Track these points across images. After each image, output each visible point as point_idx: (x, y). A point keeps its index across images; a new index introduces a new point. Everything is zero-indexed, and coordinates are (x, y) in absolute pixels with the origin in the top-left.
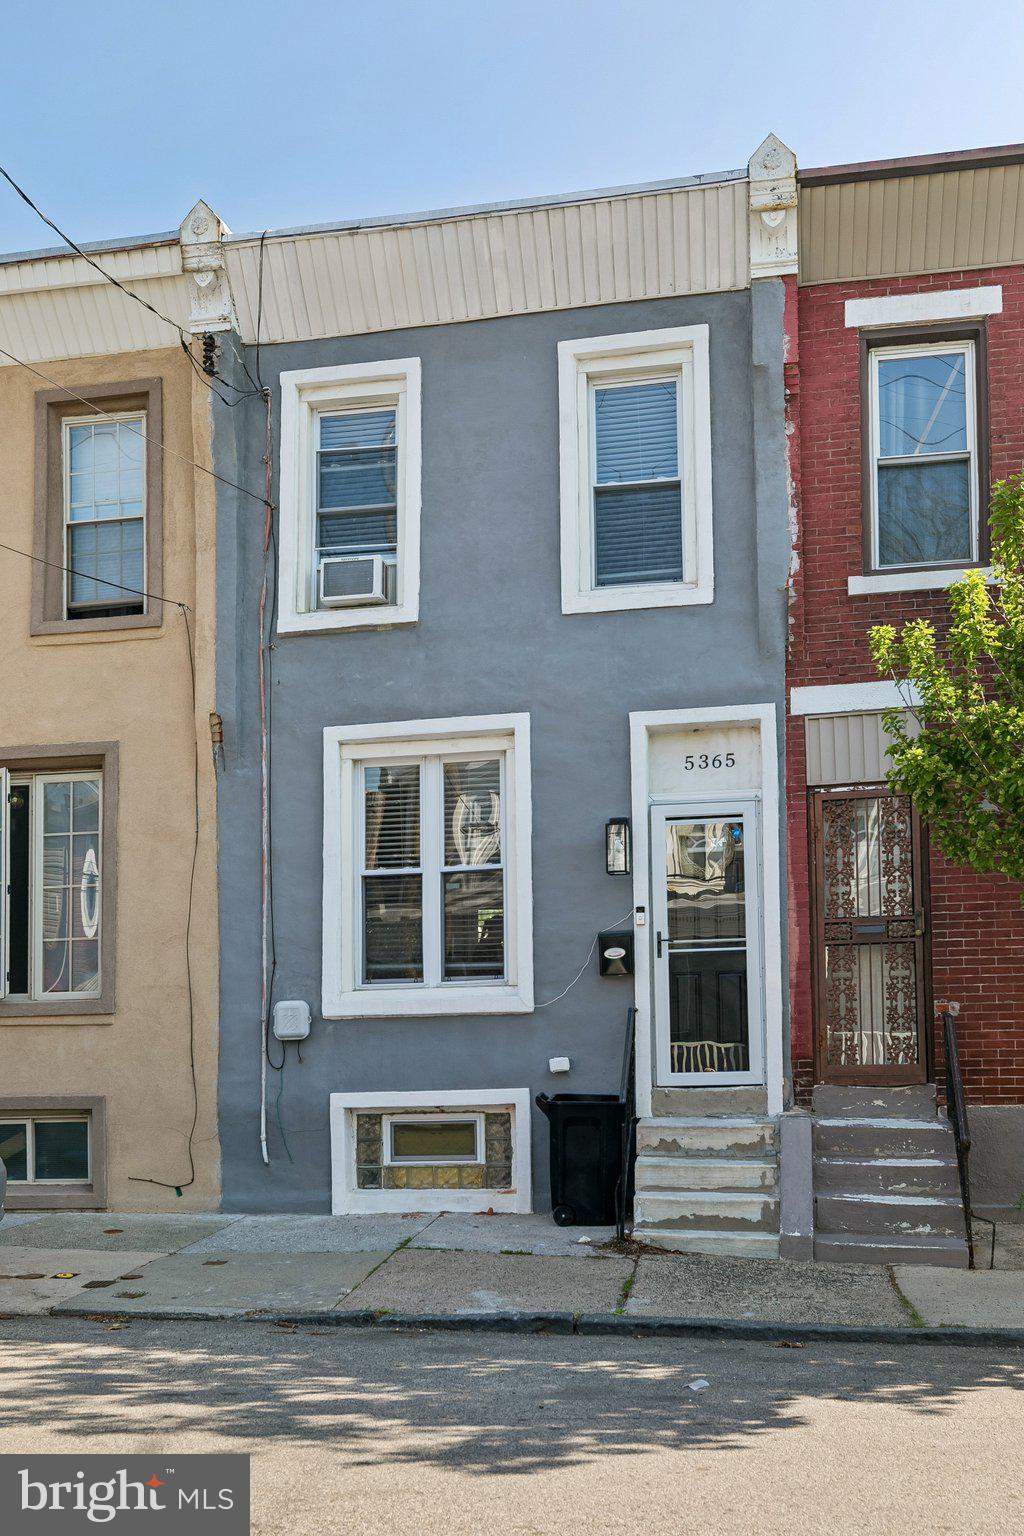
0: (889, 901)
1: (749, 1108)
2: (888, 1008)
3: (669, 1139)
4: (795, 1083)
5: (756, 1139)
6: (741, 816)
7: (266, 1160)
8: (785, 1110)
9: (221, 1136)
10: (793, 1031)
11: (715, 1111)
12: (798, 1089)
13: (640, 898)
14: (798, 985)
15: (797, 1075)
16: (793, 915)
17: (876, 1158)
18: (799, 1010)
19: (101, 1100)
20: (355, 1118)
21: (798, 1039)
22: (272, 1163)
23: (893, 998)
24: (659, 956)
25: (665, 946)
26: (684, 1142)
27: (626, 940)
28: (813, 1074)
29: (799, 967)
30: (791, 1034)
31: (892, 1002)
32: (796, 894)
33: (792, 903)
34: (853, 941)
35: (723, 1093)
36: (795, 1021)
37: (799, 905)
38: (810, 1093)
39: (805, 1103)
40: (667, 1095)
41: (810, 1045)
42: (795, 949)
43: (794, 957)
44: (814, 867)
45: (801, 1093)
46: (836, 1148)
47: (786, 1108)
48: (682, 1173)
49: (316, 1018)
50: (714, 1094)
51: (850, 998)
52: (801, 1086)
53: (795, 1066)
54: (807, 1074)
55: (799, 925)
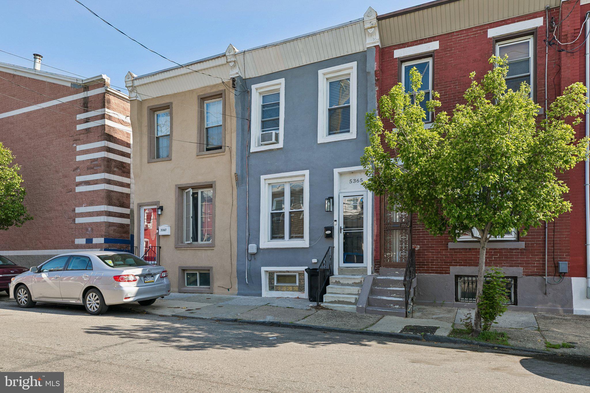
0: (401, 218)
1: (362, 273)
2: (400, 247)
3: (338, 281)
4: (375, 267)
5: (359, 281)
6: (363, 195)
7: (247, 283)
9: (237, 276)
11: (354, 274)
12: (376, 268)
13: (336, 217)
14: (376, 241)
15: (375, 265)
16: (375, 221)
17: (390, 287)
18: (376, 247)
19: (212, 268)
20: (268, 273)
21: (376, 255)
22: (249, 284)
23: (402, 244)
24: (341, 233)
25: (342, 230)
26: (341, 281)
27: (331, 229)
28: (380, 264)
29: (377, 236)
30: (374, 253)
32: (376, 216)
33: (375, 218)
34: (391, 229)
35: (356, 269)
36: (375, 250)
37: (377, 219)
38: (379, 269)
39: (378, 272)
40: (342, 269)
41: (379, 257)
42: (376, 231)
43: (375, 233)
44: (381, 209)
45: (377, 270)
46: (380, 284)
47: (372, 273)
48: (339, 289)
49: (258, 248)
50: (354, 269)
51: (390, 244)
52: (377, 267)
53: (375, 262)
54: (378, 264)
55: (377, 225)
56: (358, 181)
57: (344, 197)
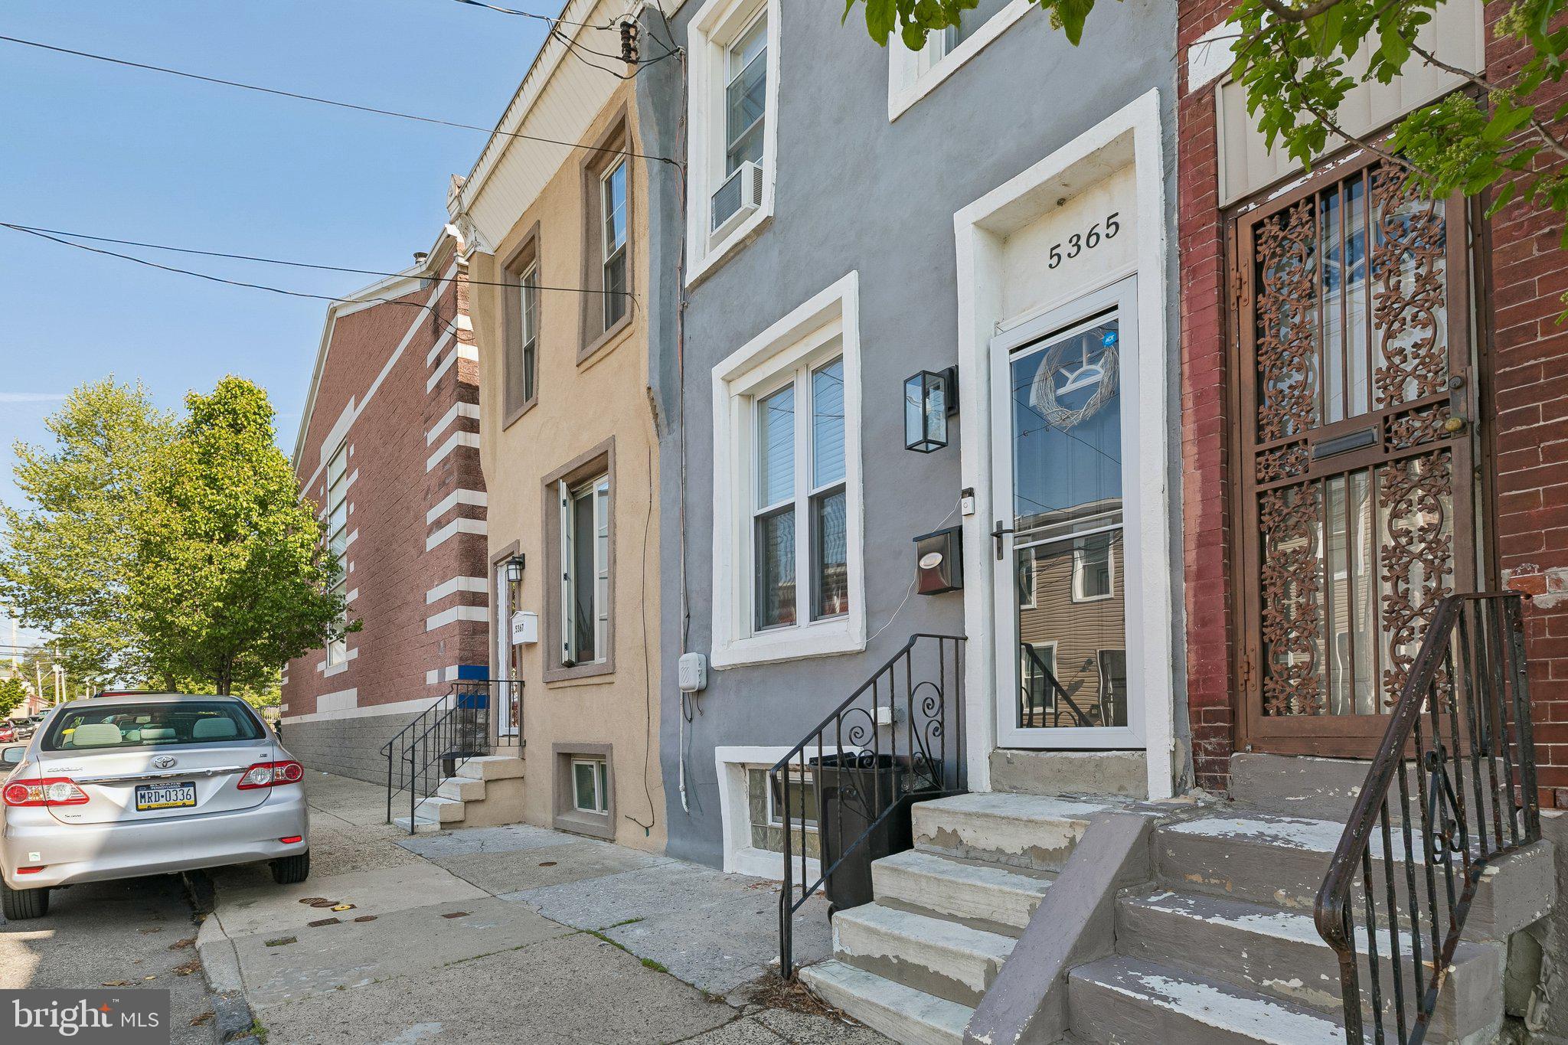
0: (1389, 379)
1: (1121, 788)
2: (1385, 599)
3: (949, 830)
4: (1196, 749)
5: (1064, 843)
6: (1115, 308)
7: (686, 809)
8: (1175, 794)
9: (664, 782)
10: (1192, 656)
11: (1070, 788)
12: (1202, 758)
13: (971, 474)
14: (1200, 574)
15: (1201, 734)
16: (1192, 450)
18: (1202, 619)
19: (610, 747)
20: (748, 772)
21: (1201, 669)
22: (692, 813)
23: (1400, 576)
24: (1000, 557)
25: (1008, 540)
26: (967, 835)
27: (952, 540)
28: (1232, 733)
29: (1203, 542)
30: (1189, 658)
31: (1395, 586)
32: (1197, 412)
33: (1189, 430)
34: (1311, 476)
35: (1083, 760)
36: (1195, 638)
37: (1202, 431)
38: (1224, 766)
39: (1216, 784)
40: (1009, 761)
41: (1223, 681)
42: (1195, 510)
43: (1192, 526)
44: (1234, 353)
45: (1209, 766)
46: (1197, 878)
47: (1178, 788)
49: (710, 672)
50: (1071, 761)
51: (1308, 587)
52: (1207, 753)
53: (1195, 718)
54: (1217, 732)
55: (1201, 465)
56: (1093, 240)
57: (1012, 352)
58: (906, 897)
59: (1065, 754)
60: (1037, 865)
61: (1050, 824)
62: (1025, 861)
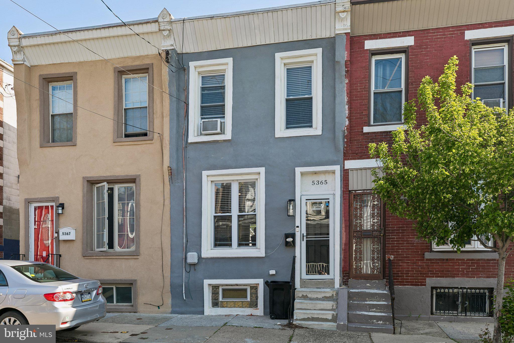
0: (373, 225)
1: (329, 286)
2: (372, 257)
3: (305, 295)
5: (331, 295)
6: (329, 199)
7: (185, 299)
8: (340, 287)
9: (171, 291)
10: (343, 263)
11: (319, 286)
12: (344, 280)
13: (298, 223)
14: (345, 250)
15: (344, 276)
16: (344, 229)
17: (367, 301)
18: (345, 257)
19: (135, 281)
20: (211, 287)
21: (344, 266)
22: (186, 300)
23: (373, 254)
24: (303, 240)
25: (305, 238)
26: (309, 296)
27: (293, 236)
28: (349, 276)
29: (345, 244)
30: (342, 264)
32: (345, 223)
33: (344, 225)
34: (362, 237)
35: (321, 281)
36: (344, 260)
37: (346, 226)
38: (348, 282)
39: (346, 285)
40: (304, 282)
41: (348, 267)
42: (344, 239)
43: (344, 241)
44: (350, 215)
45: (345, 282)
46: (355, 298)
47: (340, 286)
48: (308, 304)
49: (200, 258)
50: (319, 281)
51: (361, 254)
52: (345, 279)
53: (343, 273)
54: (347, 276)
55: (345, 232)
56: (322, 183)
57: (306, 200)
58: (303, 308)
59: (317, 280)
60: (325, 299)
61: (329, 292)
62: (323, 299)
